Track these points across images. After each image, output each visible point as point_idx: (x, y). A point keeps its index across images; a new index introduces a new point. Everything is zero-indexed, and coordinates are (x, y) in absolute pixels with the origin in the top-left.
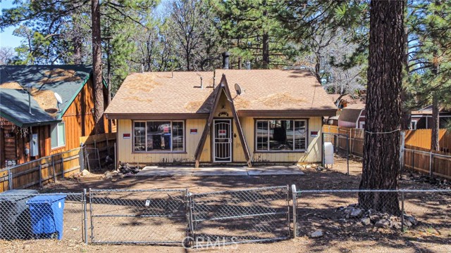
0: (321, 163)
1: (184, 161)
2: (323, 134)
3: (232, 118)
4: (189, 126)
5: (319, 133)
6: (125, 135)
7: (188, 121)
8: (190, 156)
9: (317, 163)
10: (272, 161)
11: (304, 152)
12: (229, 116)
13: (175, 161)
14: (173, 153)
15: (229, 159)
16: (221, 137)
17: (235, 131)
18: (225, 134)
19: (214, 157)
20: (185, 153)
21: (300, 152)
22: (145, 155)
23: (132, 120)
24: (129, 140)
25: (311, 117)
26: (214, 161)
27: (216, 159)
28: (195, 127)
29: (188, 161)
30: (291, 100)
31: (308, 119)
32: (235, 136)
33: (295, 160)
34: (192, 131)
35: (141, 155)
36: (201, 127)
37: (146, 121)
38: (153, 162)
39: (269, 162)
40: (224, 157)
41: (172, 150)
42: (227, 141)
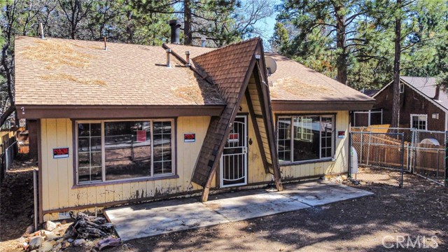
0: (348, 173)
1: (174, 192)
2: (350, 134)
3: (247, 114)
4: (183, 128)
5: (346, 134)
6: (57, 152)
8: (183, 179)
9: (344, 173)
10: (297, 176)
11: (331, 160)
12: (243, 111)
13: (157, 194)
14: (154, 179)
15: (243, 181)
16: (231, 144)
17: (252, 135)
18: (237, 140)
19: (222, 179)
20: (176, 176)
21: (327, 161)
22: (101, 189)
23: (73, 120)
24: (67, 163)
25: (339, 112)
26: (222, 186)
27: (225, 183)
28: (189, 131)
29: (181, 190)
30: (314, 89)
31: (335, 114)
32: (251, 143)
33: (321, 173)
34: (187, 137)
35: (92, 189)
36: (200, 129)
37: (102, 122)
38: (117, 199)
40: (236, 177)
41: (155, 172)
42: (240, 151)
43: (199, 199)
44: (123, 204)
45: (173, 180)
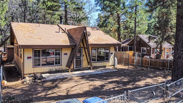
0: (114, 65)
1: (61, 70)
2: (114, 54)
3: (82, 48)
4: (64, 52)
5: (113, 53)
6: (28, 58)
7: (63, 49)
8: (64, 66)
9: (113, 65)
10: (98, 66)
11: (108, 61)
12: (81, 46)
13: (56, 70)
14: (55, 66)
15: (81, 67)
16: (78, 56)
17: (84, 54)
18: (80, 55)
19: (75, 66)
20: (62, 65)
21: (107, 62)
22: (40, 68)
23: (33, 49)
24: (31, 60)
25: (111, 47)
26: (75, 68)
27: (76, 67)
28: (65, 52)
29: (63, 69)
30: (103, 40)
31: (110, 48)
32: (84, 56)
33: (105, 65)
34: (65, 54)
35: (38, 68)
36: (69, 52)
37: (41, 50)
38: (45, 71)
39: (96, 67)
40: (79, 66)
41: (55, 64)
42: (80, 58)
43: (68, 72)
44: (46, 73)
45: (61, 66)
